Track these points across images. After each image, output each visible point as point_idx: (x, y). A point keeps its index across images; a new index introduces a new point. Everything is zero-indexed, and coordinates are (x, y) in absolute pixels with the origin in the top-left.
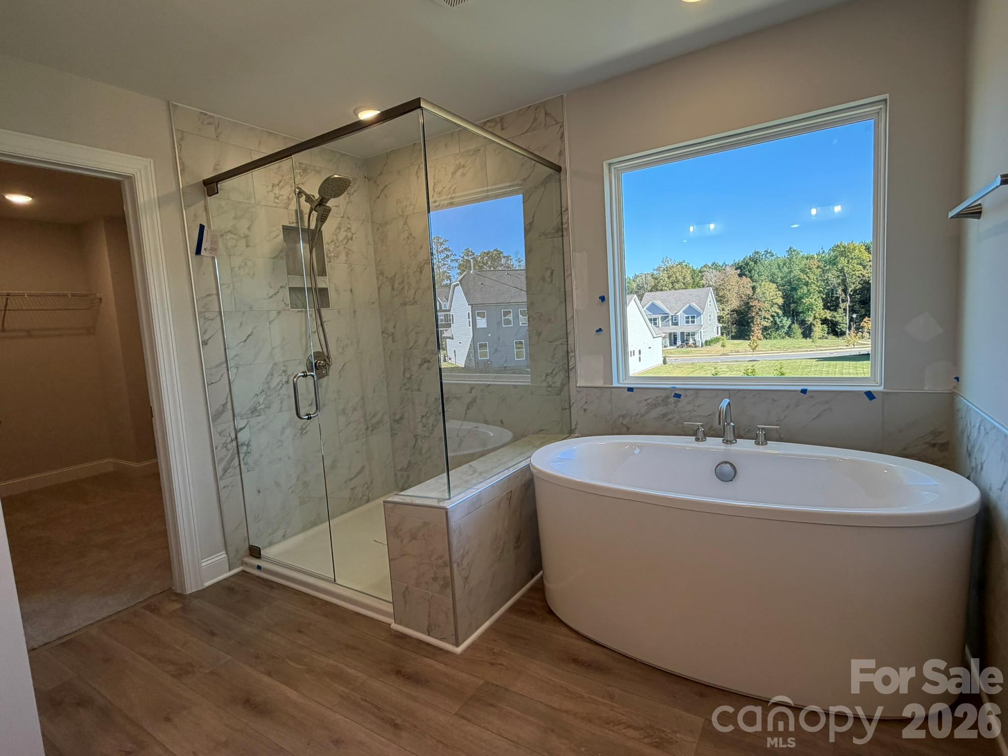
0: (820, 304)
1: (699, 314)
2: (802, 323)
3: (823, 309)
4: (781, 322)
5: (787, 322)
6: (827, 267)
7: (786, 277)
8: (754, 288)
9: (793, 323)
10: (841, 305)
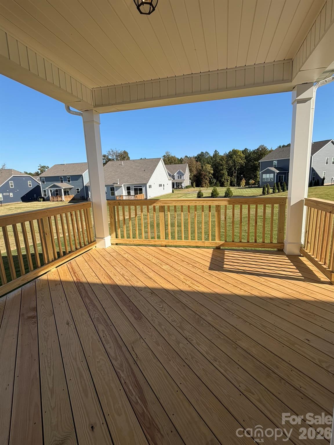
0: (227, 174)
1: (183, 175)
2: (220, 181)
3: (228, 176)
4: (213, 180)
5: (215, 181)
6: (229, 159)
7: (214, 162)
8: (202, 167)
9: (217, 181)
10: (234, 174)
